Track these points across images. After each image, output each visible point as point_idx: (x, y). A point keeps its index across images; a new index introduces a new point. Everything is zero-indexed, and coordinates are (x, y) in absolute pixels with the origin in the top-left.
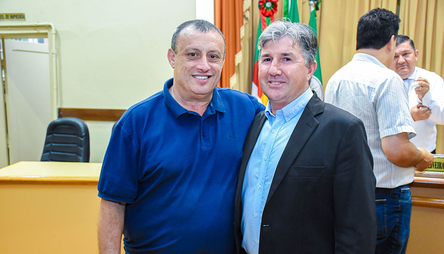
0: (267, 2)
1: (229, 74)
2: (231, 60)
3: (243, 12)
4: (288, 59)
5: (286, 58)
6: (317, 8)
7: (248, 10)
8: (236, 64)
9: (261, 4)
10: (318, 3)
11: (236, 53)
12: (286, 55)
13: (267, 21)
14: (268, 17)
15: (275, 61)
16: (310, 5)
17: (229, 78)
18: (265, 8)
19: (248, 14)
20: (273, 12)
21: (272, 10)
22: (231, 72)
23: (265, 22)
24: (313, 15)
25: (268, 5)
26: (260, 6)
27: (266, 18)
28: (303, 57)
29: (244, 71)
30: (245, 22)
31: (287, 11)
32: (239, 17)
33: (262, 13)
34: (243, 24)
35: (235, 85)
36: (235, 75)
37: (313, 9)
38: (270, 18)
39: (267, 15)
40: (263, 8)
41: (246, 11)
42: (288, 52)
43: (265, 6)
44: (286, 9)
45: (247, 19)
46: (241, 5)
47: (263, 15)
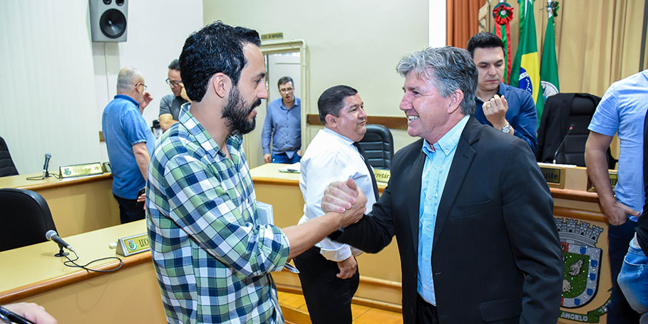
0: (501, 10)
3: (478, 21)
6: (555, 15)
7: (484, 18)
9: (495, 12)
10: (556, 10)
14: (502, 24)
16: (548, 11)
18: (500, 16)
19: (483, 22)
20: (508, 20)
21: (507, 18)
23: (500, 30)
24: (552, 21)
25: (503, 13)
26: (494, 15)
27: (500, 26)
32: (474, 26)
33: (497, 21)
37: (550, 15)
38: (504, 27)
39: (502, 22)
40: (498, 17)
41: (482, 19)
43: (500, 14)
44: (522, 17)
45: (483, 27)
46: (475, 14)
47: (498, 23)
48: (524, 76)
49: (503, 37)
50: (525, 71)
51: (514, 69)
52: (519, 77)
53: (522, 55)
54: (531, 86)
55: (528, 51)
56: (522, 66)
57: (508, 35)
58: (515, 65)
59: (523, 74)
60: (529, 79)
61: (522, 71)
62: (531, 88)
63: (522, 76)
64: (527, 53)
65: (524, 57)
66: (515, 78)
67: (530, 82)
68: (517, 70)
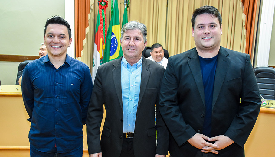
0: (102, 2)
1: (82, 38)
2: (83, 31)
3: (90, 6)
4: (137, 39)
5: (137, 38)
6: (128, 7)
7: (93, 5)
8: (86, 33)
9: (99, 3)
10: (128, 4)
11: (86, 27)
12: (137, 37)
13: (102, 12)
14: (103, 9)
15: (132, 39)
16: (124, 5)
17: (82, 40)
18: (101, 5)
19: (92, 7)
20: (105, 7)
21: (105, 6)
22: (83, 37)
23: (101, 12)
24: (126, 10)
25: (103, 3)
26: (98, 4)
27: (102, 10)
28: (143, 38)
29: (90, 37)
30: (91, 11)
31: (113, 7)
32: (88, 9)
33: (100, 7)
34: (90, 12)
35: (85, 44)
36: (85, 39)
37: (126, 7)
38: (104, 10)
39: (102, 8)
40: (100, 5)
41: (91, 6)
42: (138, 36)
43: (101, 3)
44: (112, 6)
45: (92, 10)
46: (89, 2)
47: (100, 8)
48: (114, 37)
49: (103, 16)
50: (114, 34)
51: (108, 33)
52: (111, 37)
53: (112, 26)
54: (117, 42)
55: (115, 24)
56: (113, 31)
57: (105, 15)
58: (109, 31)
59: (113, 36)
60: (116, 38)
61: (113, 34)
62: (117, 43)
63: (112, 37)
64: (115, 25)
65: (113, 27)
66: (109, 38)
67: (116, 40)
68: (110, 34)
